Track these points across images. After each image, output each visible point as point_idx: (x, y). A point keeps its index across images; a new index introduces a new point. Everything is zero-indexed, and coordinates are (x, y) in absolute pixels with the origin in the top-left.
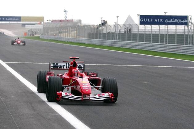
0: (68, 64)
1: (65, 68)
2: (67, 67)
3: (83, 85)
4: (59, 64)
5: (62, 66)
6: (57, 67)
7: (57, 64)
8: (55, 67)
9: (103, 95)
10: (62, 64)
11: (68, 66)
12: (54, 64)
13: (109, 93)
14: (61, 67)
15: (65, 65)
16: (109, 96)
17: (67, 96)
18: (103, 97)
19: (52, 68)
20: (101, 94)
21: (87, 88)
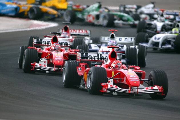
1: (96, 59)
2: (98, 59)
3: (131, 76)
5: (93, 57)
6: (87, 58)
7: (86, 54)
8: (85, 58)
10: (93, 55)
11: (100, 57)
12: (82, 54)
13: (159, 87)
14: (92, 58)
15: (97, 56)
16: (159, 90)
17: (113, 88)
18: (152, 90)
19: (81, 59)
20: (150, 88)
21: (136, 80)
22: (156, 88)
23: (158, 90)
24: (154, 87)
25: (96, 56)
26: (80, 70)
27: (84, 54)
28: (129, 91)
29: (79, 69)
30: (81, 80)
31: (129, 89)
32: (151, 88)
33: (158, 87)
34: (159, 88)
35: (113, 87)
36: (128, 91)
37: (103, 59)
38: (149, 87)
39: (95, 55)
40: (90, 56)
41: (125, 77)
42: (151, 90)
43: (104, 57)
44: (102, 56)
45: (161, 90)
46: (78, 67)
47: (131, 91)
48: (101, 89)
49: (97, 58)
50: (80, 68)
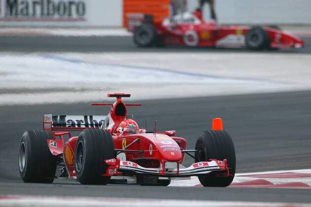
0: (88, 117)
1: (83, 126)
4: (67, 118)
5: (76, 123)
7: (63, 117)
8: (60, 125)
9: (205, 164)
10: (75, 119)
11: (89, 123)
12: (55, 118)
14: (73, 124)
15: (83, 119)
16: (219, 166)
17: (129, 168)
18: (205, 169)
19: (53, 127)
20: (201, 164)
21: (173, 149)
22: (213, 164)
23: (218, 168)
24: (208, 163)
25: (81, 121)
26: (55, 145)
27: (59, 117)
28: (161, 172)
29: (52, 145)
30: (57, 166)
31: (161, 169)
32: (203, 164)
33: (217, 163)
34: (220, 163)
35: (129, 165)
36: (158, 172)
37: (97, 125)
38: (199, 163)
39: (79, 119)
40: (70, 121)
41: (151, 145)
42: (203, 168)
43: (98, 122)
44: (94, 121)
45: (223, 168)
46: (50, 141)
47: (164, 171)
48: (106, 171)
49: (84, 123)
50: (53, 143)
